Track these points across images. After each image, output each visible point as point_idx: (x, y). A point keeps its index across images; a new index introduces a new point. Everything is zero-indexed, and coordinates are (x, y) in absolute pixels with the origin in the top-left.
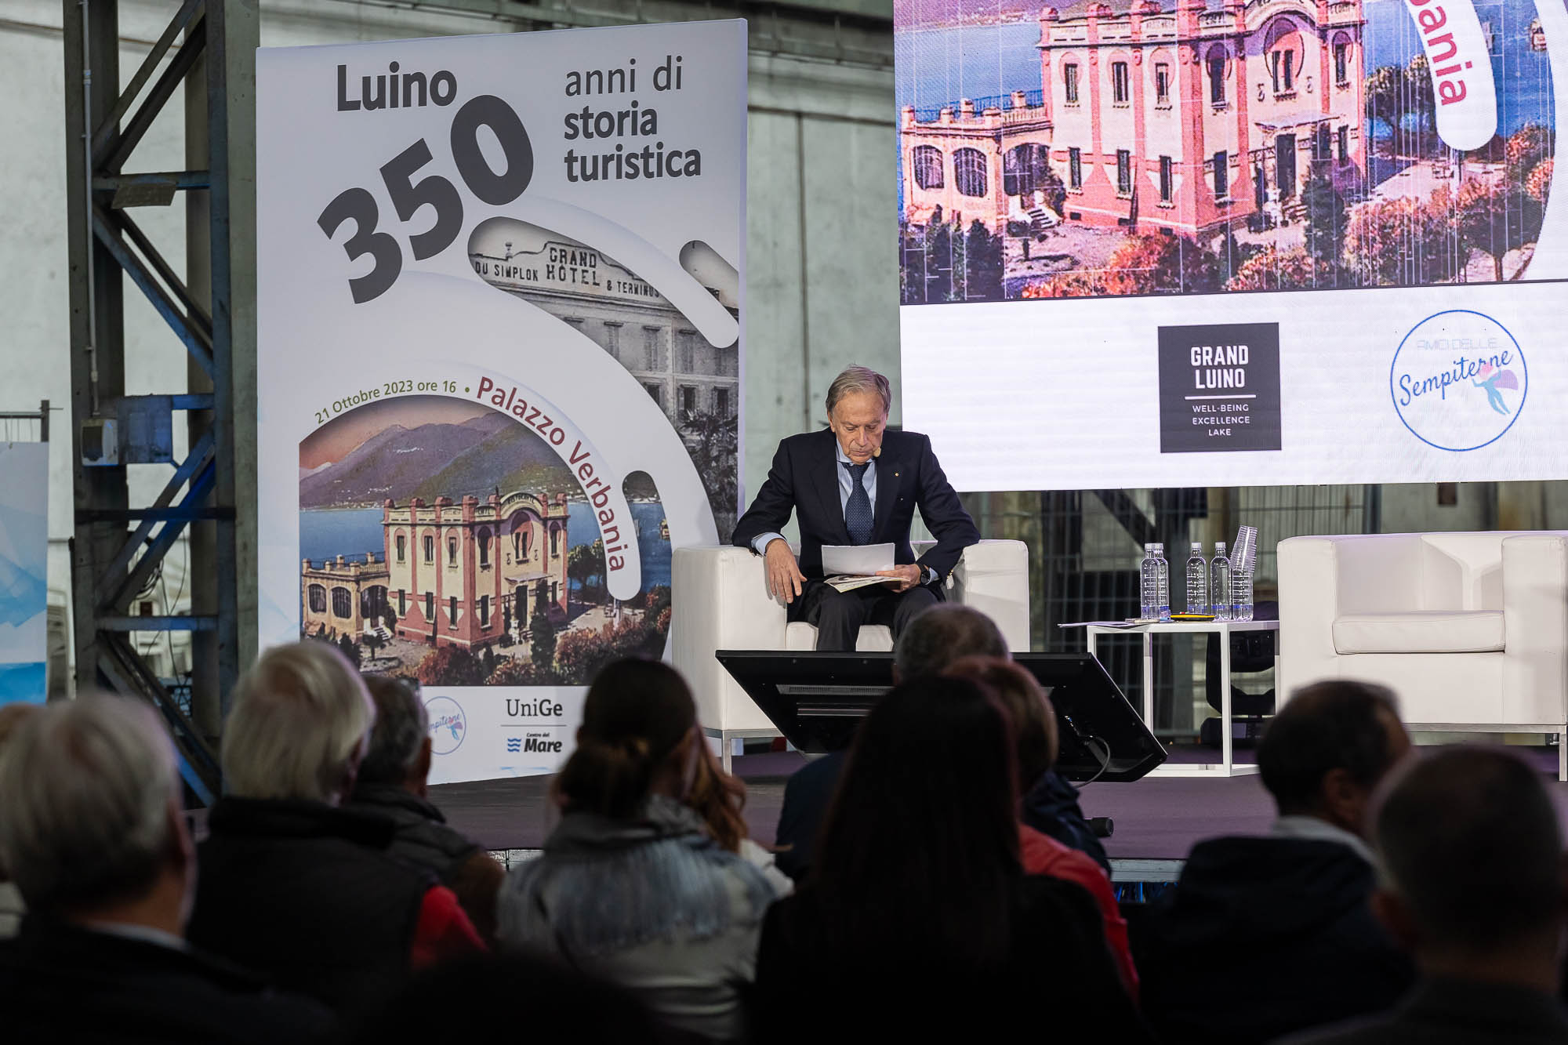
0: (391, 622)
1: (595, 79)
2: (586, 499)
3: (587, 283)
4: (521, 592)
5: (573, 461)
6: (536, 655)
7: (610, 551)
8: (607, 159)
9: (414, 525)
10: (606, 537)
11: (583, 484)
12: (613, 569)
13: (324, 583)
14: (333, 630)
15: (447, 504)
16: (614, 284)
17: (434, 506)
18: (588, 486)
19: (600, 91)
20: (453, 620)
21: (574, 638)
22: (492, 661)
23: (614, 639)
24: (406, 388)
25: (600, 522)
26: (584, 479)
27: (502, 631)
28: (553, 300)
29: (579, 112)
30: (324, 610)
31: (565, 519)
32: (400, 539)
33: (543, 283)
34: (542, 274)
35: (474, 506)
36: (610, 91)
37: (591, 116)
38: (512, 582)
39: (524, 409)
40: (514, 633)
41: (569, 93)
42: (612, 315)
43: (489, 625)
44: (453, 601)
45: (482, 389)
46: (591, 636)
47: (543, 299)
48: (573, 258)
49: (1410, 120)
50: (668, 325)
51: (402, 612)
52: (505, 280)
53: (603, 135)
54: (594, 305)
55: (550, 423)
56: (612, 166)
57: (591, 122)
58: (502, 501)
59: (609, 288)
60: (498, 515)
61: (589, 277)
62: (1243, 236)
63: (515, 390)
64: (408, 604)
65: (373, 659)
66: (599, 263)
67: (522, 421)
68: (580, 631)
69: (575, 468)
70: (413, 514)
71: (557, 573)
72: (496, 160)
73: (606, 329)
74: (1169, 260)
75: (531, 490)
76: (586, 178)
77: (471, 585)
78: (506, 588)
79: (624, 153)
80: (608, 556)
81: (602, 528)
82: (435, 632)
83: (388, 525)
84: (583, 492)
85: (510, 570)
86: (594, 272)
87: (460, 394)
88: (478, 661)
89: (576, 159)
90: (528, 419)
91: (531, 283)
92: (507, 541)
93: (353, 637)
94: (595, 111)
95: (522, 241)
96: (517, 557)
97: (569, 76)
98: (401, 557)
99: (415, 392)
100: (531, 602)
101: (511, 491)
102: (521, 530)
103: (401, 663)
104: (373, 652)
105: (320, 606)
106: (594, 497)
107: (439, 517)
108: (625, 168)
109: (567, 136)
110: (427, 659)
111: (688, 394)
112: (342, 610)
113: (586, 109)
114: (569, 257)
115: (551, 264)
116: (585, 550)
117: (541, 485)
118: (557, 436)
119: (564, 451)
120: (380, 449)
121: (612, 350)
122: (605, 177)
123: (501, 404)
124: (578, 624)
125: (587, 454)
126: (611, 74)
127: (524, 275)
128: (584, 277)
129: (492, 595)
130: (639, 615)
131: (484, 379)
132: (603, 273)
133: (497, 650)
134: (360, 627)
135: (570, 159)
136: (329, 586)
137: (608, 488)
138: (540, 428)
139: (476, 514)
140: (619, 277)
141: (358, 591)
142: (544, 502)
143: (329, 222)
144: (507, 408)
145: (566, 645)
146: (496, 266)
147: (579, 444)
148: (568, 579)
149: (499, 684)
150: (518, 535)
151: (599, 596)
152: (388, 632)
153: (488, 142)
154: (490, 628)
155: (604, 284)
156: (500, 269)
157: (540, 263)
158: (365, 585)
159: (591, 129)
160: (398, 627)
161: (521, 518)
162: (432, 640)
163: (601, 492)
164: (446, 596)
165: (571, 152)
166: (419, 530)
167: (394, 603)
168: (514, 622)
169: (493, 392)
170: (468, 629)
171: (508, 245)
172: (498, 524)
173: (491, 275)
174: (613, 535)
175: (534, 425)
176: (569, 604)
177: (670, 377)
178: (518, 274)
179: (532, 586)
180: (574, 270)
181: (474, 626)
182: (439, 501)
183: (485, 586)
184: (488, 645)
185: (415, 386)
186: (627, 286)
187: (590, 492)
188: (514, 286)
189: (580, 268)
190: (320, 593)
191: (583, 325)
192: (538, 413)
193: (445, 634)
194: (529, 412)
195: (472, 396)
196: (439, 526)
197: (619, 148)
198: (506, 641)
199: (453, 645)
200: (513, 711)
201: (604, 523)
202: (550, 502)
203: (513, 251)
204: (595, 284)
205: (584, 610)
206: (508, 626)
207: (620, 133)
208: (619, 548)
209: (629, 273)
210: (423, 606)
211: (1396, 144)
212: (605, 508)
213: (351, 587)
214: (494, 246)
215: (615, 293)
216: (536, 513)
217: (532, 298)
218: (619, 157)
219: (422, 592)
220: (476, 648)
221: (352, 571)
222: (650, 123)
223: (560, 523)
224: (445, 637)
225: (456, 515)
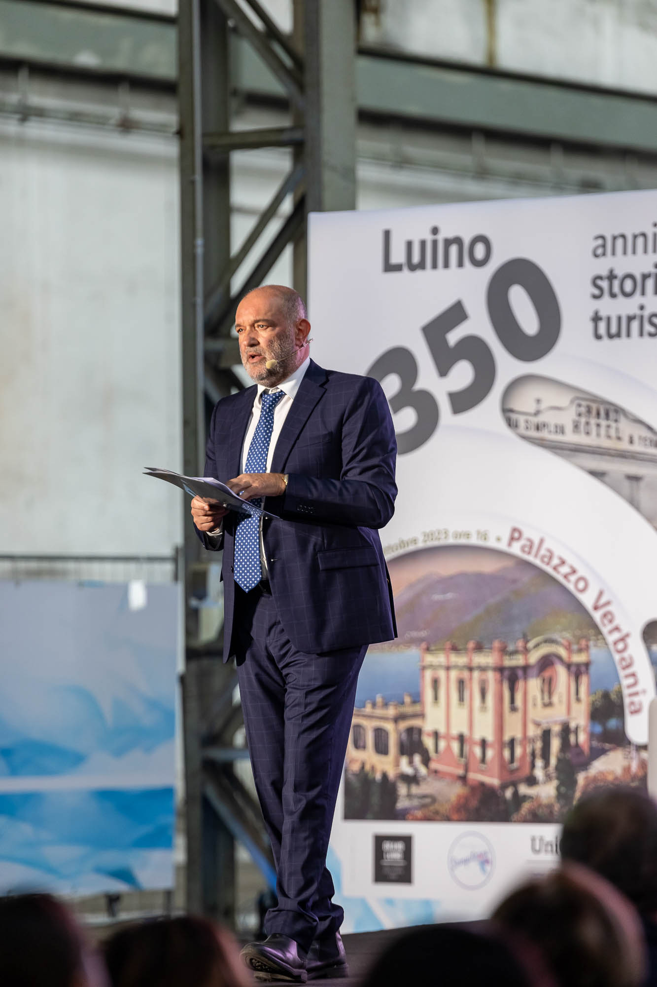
0: (426, 761)
1: (620, 242)
2: (606, 644)
3: (609, 437)
4: (546, 735)
5: (596, 608)
6: (560, 796)
7: (631, 695)
8: (630, 319)
9: (448, 668)
10: (625, 682)
11: (605, 630)
12: (632, 713)
13: (364, 722)
14: (373, 768)
15: (479, 648)
16: (636, 439)
17: (466, 649)
18: (611, 632)
19: (625, 253)
20: (483, 760)
21: (595, 779)
22: (518, 800)
23: (633, 781)
24: (443, 536)
25: (619, 668)
26: (604, 625)
27: (526, 771)
28: (577, 454)
29: (605, 273)
30: (364, 747)
31: (587, 665)
32: (436, 683)
33: (570, 437)
34: (569, 428)
35: (504, 651)
36: (634, 252)
37: (615, 277)
38: (538, 724)
39: (551, 558)
40: (539, 773)
41: (596, 256)
42: (633, 469)
43: (516, 765)
44: (484, 744)
45: (512, 539)
46: (610, 778)
47: (568, 452)
48: (598, 414)
51: (436, 751)
52: (533, 433)
53: (627, 295)
54: (616, 459)
55: (574, 571)
56: (635, 325)
57: (616, 284)
58: (531, 645)
59: (631, 441)
60: (526, 659)
61: (613, 432)
63: (542, 541)
64: (442, 744)
65: (409, 796)
66: (622, 419)
67: (549, 569)
68: (601, 773)
69: (597, 616)
70: (448, 657)
71: (580, 718)
72: (528, 320)
73: (626, 484)
75: (556, 636)
76: (611, 336)
77: (500, 727)
78: (533, 731)
79: (647, 313)
80: (627, 701)
81: (622, 673)
82: (467, 770)
83: (424, 668)
84: (604, 639)
85: (537, 713)
86: (617, 430)
87: (492, 543)
88: (505, 801)
89: (601, 319)
90: (555, 568)
91: (559, 438)
92: (534, 685)
93: (392, 774)
94: (620, 272)
95: (551, 397)
96: (543, 699)
97: (597, 238)
98: (436, 698)
99: (451, 541)
100: (555, 744)
101: (537, 635)
102: (547, 674)
103: (434, 800)
104: (409, 789)
105: (362, 744)
106: (615, 643)
107: (471, 660)
108: (648, 328)
109: (595, 297)
110: (459, 797)
112: (381, 748)
113: (611, 271)
114: (594, 412)
115: (577, 418)
116: (606, 696)
117: (565, 629)
118: (581, 585)
119: (587, 600)
120: (418, 596)
121: (633, 502)
122: (629, 335)
123: (529, 553)
124: (599, 766)
125: (608, 603)
126: (635, 237)
127: (553, 429)
128: (607, 431)
129: (519, 735)
131: (515, 530)
132: (626, 428)
133: (523, 789)
134: (397, 764)
135: (596, 319)
136: (369, 726)
137: (627, 635)
138: (566, 577)
139: (507, 657)
140: (639, 432)
141: (397, 730)
142: (568, 648)
144: (536, 556)
145: (586, 786)
146: (527, 422)
147: (601, 594)
148: (589, 725)
149: (525, 821)
150: (544, 680)
151: (618, 739)
152: (423, 770)
153: (520, 302)
154: (517, 769)
155: (626, 439)
156: (529, 423)
157: (567, 418)
158: (403, 725)
159: (616, 289)
160: (433, 765)
161: (546, 662)
162: (463, 779)
163: (622, 639)
164: (477, 736)
165: (596, 313)
166: (454, 674)
167: (429, 742)
168: (539, 763)
169: (523, 542)
170: (496, 769)
171: (538, 401)
172: (526, 668)
173: (522, 429)
174: (631, 681)
175: (558, 572)
176: (591, 748)
178: (546, 430)
179: (556, 729)
180: (598, 425)
181: (503, 765)
182: (471, 645)
183: (513, 730)
184: (514, 784)
185: (450, 534)
186: (648, 442)
187: (611, 638)
188: (542, 439)
189: (603, 423)
190: (360, 733)
191: (607, 479)
192: (563, 562)
193: (475, 772)
194: (556, 561)
195: (503, 546)
196: (471, 669)
197: (642, 308)
198: (532, 781)
199: (482, 785)
200: (537, 848)
201: (624, 668)
202: (575, 647)
203: (543, 406)
204: (619, 438)
205: (603, 752)
206: (533, 766)
207: (643, 293)
208: (636, 694)
209: (650, 428)
210: (455, 746)
212: (626, 655)
213: (389, 727)
214: (524, 402)
215: (637, 447)
216: (560, 658)
217: (559, 451)
218: (642, 317)
219: (455, 732)
220: (504, 787)
221: (391, 712)
223: (583, 669)
224: (475, 776)
225: (487, 659)
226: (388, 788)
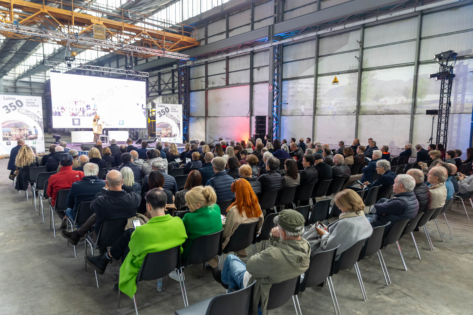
9: (14, 129)
13: (5, 134)
19: (29, 100)
23: (33, 137)
25: (31, 129)
28: (26, 114)
29: (27, 102)
30: (5, 136)
39: (24, 122)
40: (24, 137)
41: (27, 100)
49: (89, 107)
50: (36, 117)
53: (30, 103)
54: (30, 115)
55: (26, 123)
62: (78, 113)
63: (23, 120)
65: (10, 139)
71: (28, 133)
72: (20, 104)
74: (73, 114)
76: (28, 106)
77: (19, 134)
83: (11, 129)
84: (29, 127)
85: (23, 133)
87: (17, 120)
92: (23, 131)
95: (23, 110)
98: (12, 132)
100: (25, 135)
101: (23, 127)
111: (39, 121)
114: (27, 112)
116: (30, 131)
119: (28, 125)
120: (10, 124)
122: (30, 106)
123: (21, 121)
124: (30, 136)
125: (30, 125)
128: (29, 113)
130: (35, 136)
131: (20, 119)
134: (9, 137)
137: (32, 127)
139: (20, 129)
143: (3, 108)
146: (20, 112)
151: (32, 134)
153: (19, 103)
155: (31, 113)
157: (25, 112)
160: (12, 137)
161: (24, 129)
164: (17, 134)
165: (27, 104)
167: (12, 135)
172: (22, 129)
177: (37, 120)
181: (20, 136)
183: (21, 134)
185: (13, 120)
186: (33, 114)
188: (22, 113)
196: (16, 129)
202: (27, 128)
210: (15, 135)
211: (88, 109)
214: (20, 110)
217: (24, 114)
222: (34, 103)
224: (17, 137)
225: (18, 129)
226: (7, 138)
